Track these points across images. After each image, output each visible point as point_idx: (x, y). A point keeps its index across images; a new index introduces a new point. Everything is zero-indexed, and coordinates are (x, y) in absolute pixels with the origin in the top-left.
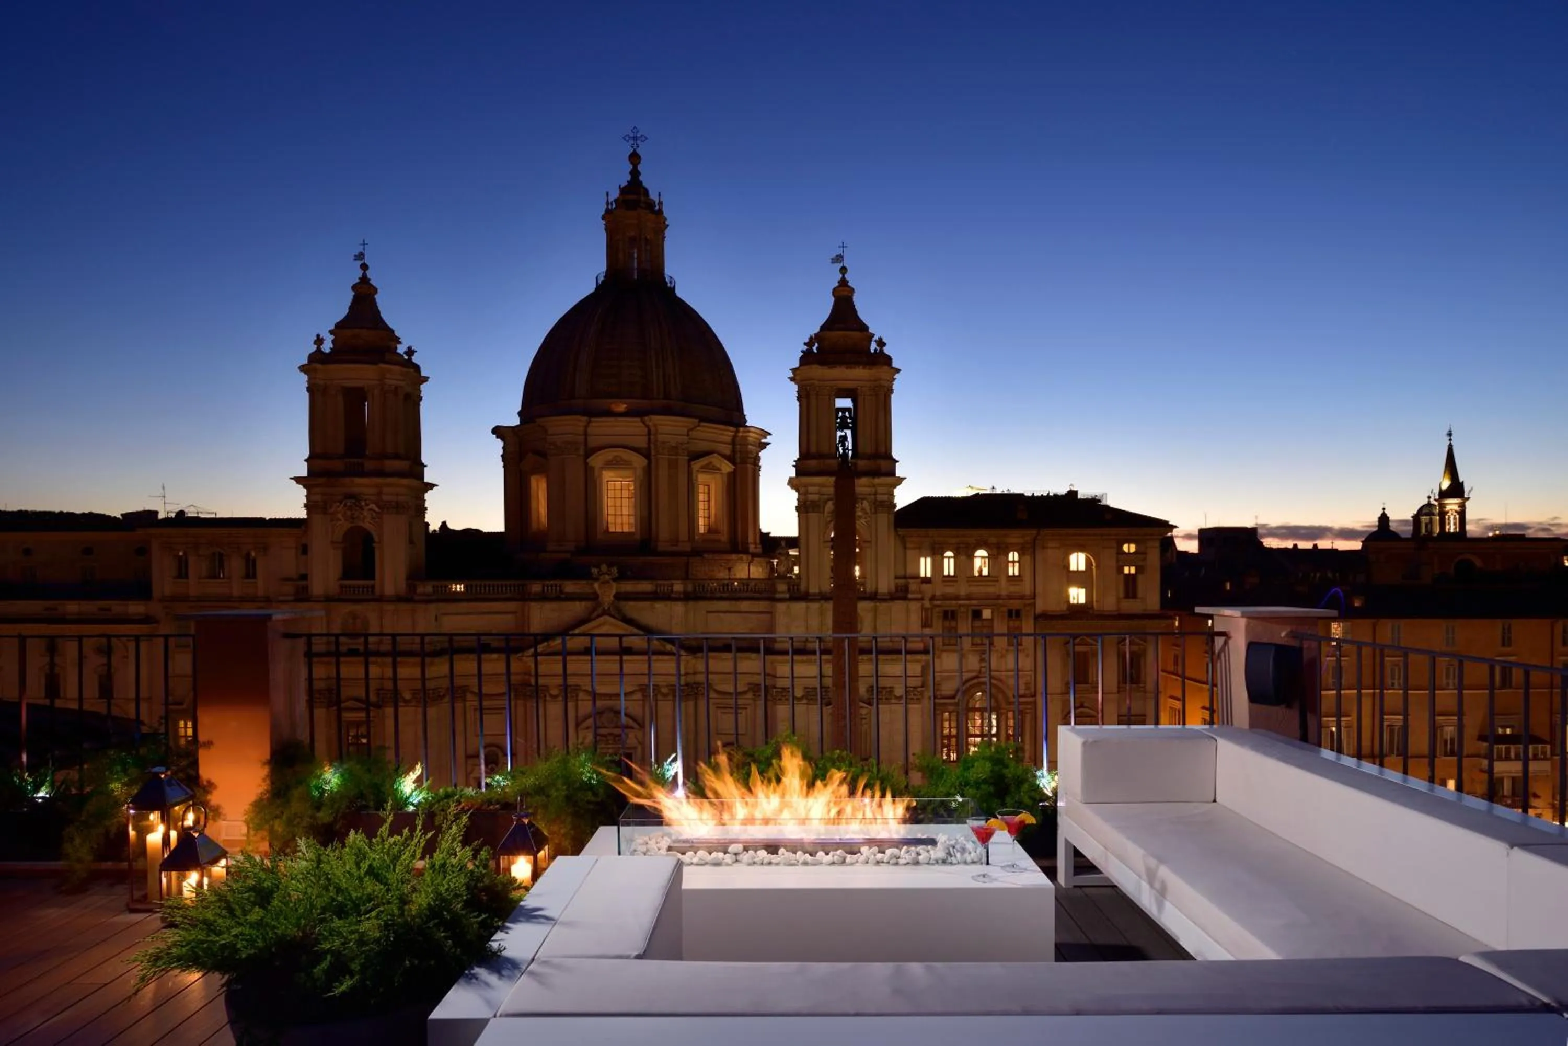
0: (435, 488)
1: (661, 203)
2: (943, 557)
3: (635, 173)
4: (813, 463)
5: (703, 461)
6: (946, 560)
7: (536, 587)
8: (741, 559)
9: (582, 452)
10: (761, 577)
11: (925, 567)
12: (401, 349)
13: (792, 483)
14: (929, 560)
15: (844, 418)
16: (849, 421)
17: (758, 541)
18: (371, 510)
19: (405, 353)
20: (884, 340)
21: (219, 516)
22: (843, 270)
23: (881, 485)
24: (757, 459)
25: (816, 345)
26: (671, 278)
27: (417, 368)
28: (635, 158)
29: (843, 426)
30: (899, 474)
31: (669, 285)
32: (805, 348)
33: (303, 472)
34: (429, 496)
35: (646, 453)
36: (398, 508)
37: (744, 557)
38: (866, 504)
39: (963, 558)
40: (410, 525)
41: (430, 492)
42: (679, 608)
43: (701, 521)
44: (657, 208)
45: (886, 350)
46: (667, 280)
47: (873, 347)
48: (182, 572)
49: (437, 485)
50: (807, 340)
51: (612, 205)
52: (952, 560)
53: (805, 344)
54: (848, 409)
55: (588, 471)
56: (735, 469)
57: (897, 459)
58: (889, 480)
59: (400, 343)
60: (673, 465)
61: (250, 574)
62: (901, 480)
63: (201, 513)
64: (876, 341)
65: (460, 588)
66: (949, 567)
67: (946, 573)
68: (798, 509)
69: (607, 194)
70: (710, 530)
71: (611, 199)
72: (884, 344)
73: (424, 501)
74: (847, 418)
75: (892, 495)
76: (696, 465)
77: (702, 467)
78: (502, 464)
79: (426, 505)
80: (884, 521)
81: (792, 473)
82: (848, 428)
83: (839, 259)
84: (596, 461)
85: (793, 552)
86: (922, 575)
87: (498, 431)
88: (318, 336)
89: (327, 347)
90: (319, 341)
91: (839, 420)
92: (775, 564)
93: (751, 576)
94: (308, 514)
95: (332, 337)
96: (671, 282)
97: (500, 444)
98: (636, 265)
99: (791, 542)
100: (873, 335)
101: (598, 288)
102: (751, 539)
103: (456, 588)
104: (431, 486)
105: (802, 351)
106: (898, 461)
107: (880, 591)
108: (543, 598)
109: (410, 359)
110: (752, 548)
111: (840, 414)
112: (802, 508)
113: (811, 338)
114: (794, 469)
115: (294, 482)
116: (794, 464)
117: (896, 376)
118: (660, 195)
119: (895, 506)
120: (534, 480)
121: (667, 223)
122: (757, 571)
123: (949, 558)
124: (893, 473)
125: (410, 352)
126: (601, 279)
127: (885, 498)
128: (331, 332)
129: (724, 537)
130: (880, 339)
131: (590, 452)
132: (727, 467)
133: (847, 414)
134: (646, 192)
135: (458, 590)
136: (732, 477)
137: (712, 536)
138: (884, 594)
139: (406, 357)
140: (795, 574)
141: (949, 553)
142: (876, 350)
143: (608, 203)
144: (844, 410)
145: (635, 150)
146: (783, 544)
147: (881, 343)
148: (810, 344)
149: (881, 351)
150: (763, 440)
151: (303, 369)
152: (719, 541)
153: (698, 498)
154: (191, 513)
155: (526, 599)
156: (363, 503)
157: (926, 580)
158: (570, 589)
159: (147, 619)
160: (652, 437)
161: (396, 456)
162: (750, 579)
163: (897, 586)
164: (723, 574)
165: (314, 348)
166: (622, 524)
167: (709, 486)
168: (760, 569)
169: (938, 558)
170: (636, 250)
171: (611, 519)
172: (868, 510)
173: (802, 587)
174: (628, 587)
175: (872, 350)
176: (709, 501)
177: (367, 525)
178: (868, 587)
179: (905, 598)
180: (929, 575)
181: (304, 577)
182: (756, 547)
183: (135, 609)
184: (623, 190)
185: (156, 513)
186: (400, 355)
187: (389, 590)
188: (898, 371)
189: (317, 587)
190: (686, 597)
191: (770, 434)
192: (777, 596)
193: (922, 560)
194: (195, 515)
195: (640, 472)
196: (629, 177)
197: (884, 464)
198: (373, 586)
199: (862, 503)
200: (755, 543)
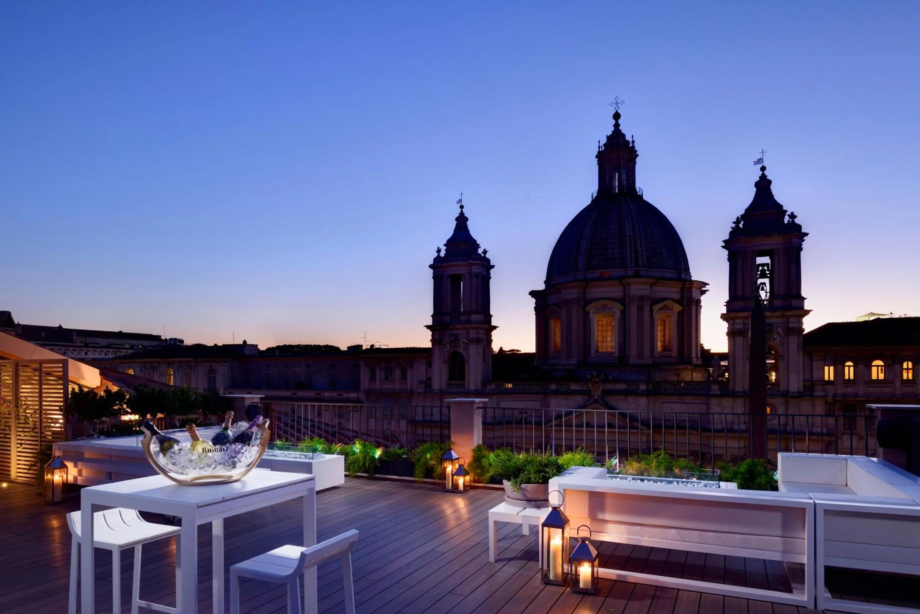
0: (497, 329)
1: (633, 142)
2: (844, 366)
3: (617, 125)
4: (740, 304)
5: (661, 305)
6: (846, 369)
7: (553, 387)
8: (686, 368)
9: (582, 304)
10: (702, 380)
11: (829, 373)
12: (480, 251)
13: (724, 317)
14: (832, 368)
15: (763, 271)
16: (767, 272)
17: (699, 356)
18: (464, 342)
19: (482, 253)
20: (795, 214)
21: (389, 347)
22: (763, 169)
23: (791, 316)
24: (699, 302)
25: (742, 222)
26: (640, 188)
27: (488, 261)
28: (617, 116)
29: (763, 275)
30: (806, 307)
31: (639, 193)
32: (734, 225)
33: (430, 323)
34: (494, 333)
35: (621, 301)
36: (478, 341)
37: (689, 367)
38: (780, 330)
39: (861, 367)
40: (484, 350)
41: (494, 331)
42: (643, 401)
43: (659, 344)
44: (631, 145)
45: (797, 221)
46: (638, 190)
47: (786, 219)
48: (373, 378)
49: (498, 327)
50: (735, 220)
51: (602, 147)
52: (852, 369)
53: (734, 223)
54: (767, 265)
55: (586, 314)
56: (682, 309)
57: (805, 297)
58: (799, 312)
59: (480, 247)
60: (640, 309)
61: (404, 378)
62: (807, 312)
63: (382, 345)
64: (789, 215)
65: (510, 386)
66: (849, 372)
67: (847, 377)
68: (728, 334)
69: (599, 142)
70: (665, 348)
71: (602, 144)
72: (795, 217)
73: (491, 336)
74: (765, 270)
75: (801, 323)
76: (656, 308)
77: (660, 309)
78: (534, 312)
79: (492, 339)
80: (794, 342)
81: (724, 311)
82: (766, 277)
83: (760, 161)
84: (591, 308)
85: (723, 363)
86: (826, 378)
87: (533, 294)
88: (438, 248)
89: (442, 254)
90: (439, 251)
91: (759, 273)
92: (711, 371)
93: (694, 379)
94: (432, 345)
95: (445, 248)
96: (640, 192)
97: (534, 300)
98: (617, 184)
99: (722, 356)
100: (786, 211)
101: (593, 201)
102: (694, 355)
103: (508, 386)
104: (495, 327)
105: (732, 228)
106: (806, 299)
107: (790, 390)
108: (557, 393)
109: (485, 256)
110: (694, 361)
111: (760, 268)
112: (731, 334)
113: (738, 218)
114: (725, 307)
115: (425, 328)
116: (726, 304)
117: (805, 238)
118: (633, 137)
119: (803, 330)
120: (552, 323)
121: (637, 153)
122: (698, 376)
123: (849, 366)
124: (802, 307)
125: (485, 252)
126: (595, 195)
127: (796, 325)
128: (445, 245)
129: (674, 353)
130: (792, 213)
131: (588, 302)
132: (678, 308)
133: (766, 268)
134: (624, 135)
135: (509, 387)
136: (680, 314)
137: (667, 353)
138: (795, 392)
139: (483, 255)
140: (726, 378)
141: (850, 363)
142: (789, 221)
143: (599, 148)
144: (763, 265)
145: (617, 111)
146: (716, 357)
147: (793, 216)
148: (737, 222)
149: (793, 221)
150: (703, 289)
151: (431, 266)
152: (671, 356)
153: (657, 328)
154: (377, 346)
155: (547, 393)
156: (459, 338)
157: (829, 382)
158: (574, 387)
159: (358, 401)
160: (627, 292)
161: (477, 312)
162: (692, 382)
163: (804, 386)
164: (673, 378)
165: (436, 255)
166: (607, 347)
167: (664, 321)
168: (700, 375)
169: (840, 367)
170: (617, 174)
171: (600, 344)
172: (782, 333)
173: (731, 387)
174: (611, 386)
175: (786, 221)
176: (664, 331)
177: (461, 351)
178: (782, 388)
179: (811, 396)
180: (832, 378)
181: (430, 379)
182: (697, 360)
183: (353, 395)
184: (609, 138)
185: (362, 346)
186: (480, 254)
187: (472, 387)
188: (806, 234)
189: (436, 386)
190: (648, 394)
191: (708, 284)
192: (711, 393)
193: (826, 368)
194: (379, 347)
195: (618, 315)
196: (613, 129)
197: (795, 303)
198: (464, 385)
199: (777, 329)
200: (697, 357)
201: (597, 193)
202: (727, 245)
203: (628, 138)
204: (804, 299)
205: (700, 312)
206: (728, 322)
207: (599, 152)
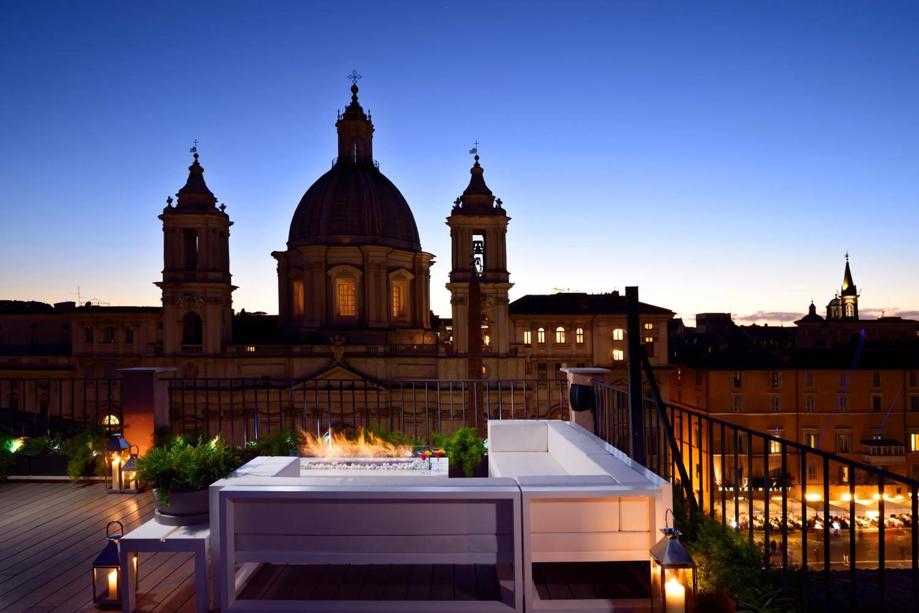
0: (238, 289)
1: (370, 116)
2: (538, 332)
3: (355, 98)
4: (460, 274)
5: (396, 273)
6: (539, 334)
7: (297, 349)
8: (419, 332)
9: (324, 267)
10: (431, 343)
11: (527, 337)
12: (218, 205)
13: (448, 286)
14: (529, 333)
15: (478, 247)
16: (481, 249)
17: (429, 321)
18: (200, 302)
19: (220, 207)
20: (501, 200)
21: (111, 305)
22: (477, 158)
23: (500, 288)
24: (428, 272)
25: (461, 203)
26: (376, 161)
27: (227, 217)
28: (355, 89)
29: (478, 252)
30: (511, 281)
31: (375, 166)
32: (455, 205)
33: (161, 280)
34: (234, 294)
35: (362, 268)
36: (216, 301)
37: (421, 331)
38: (492, 300)
39: (550, 332)
40: (223, 311)
41: (234, 291)
42: (381, 362)
43: (395, 309)
44: (368, 119)
45: (503, 206)
46: (374, 163)
47: (495, 204)
48: (89, 340)
49: (239, 287)
50: (456, 200)
51: (341, 117)
52: (543, 334)
53: (455, 202)
54: (481, 242)
55: (328, 278)
56: (414, 278)
57: (510, 272)
58: (505, 285)
59: (217, 201)
60: (378, 275)
61: (129, 339)
62: (512, 285)
64: (496, 201)
65: (252, 349)
66: (541, 337)
67: (540, 341)
68: (452, 302)
69: (339, 111)
70: (400, 314)
71: (341, 113)
72: (501, 203)
73: (231, 296)
74: (480, 247)
75: (507, 294)
76: (392, 275)
77: (395, 277)
78: (277, 274)
79: (232, 299)
80: (502, 310)
81: (448, 281)
82: (480, 253)
83: (474, 151)
84: (332, 272)
85: (448, 328)
86: (526, 342)
87: (275, 254)
88: (169, 197)
89: (174, 204)
90: (170, 201)
91: (475, 249)
92: (439, 335)
93: (425, 343)
94: (163, 304)
95: (178, 198)
97: (276, 262)
98: (355, 154)
99: (448, 322)
100: (494, 197)
101: (333, 168)
102: (424, 320)
103: (250, 349)
104: (235, 288)
105: (453, 207)
106: (510, 274)
107: (500, 352)
108: (301, 355)
109: (223, 211)
110: (425, 326)
111: (476, 245)
112: (454, 301)
113: (458, 199)
114: (449, 278)
115: (155, 285)
116: (449, 275)
117: (509, 222)
118: (369, 111)
119: (508, 301)
120: (296, 285)
121: (374, 128)
122: (428, 340)
123: (541, 332)
124: (507, 281)
125: (223, 207)
126: (335, 162)
127: (503, 295)
128: (177, 195)
129: (408, 319)
130: (499, 199)
131: (329, 267)
132: (410, 276)
133: (480, 245)
134: (361, 109)
135: (251, 350)
136: (413, 282)
137: (402, 318)
138: (503, 354)
139: (220, 210)
140: (451, 342)
141: (541, 329)
142: (497, 206)
143: (339, 116)
144: (478, 242)
145: (355, 84)
146: (443, 323)
147: (499, 202)
148: (457, 202)
149: (500, 206)
150: (431, 260)
151: (160, 217)
152: (405, 321)
153: (393, 295)
154: (94, 303)
155: (290, 355)
156: (195, 298)
157: (528, 346)
158: (317, 349)
159: (69, 367)
160: (365, 259)
161: (215, 270)
162: (424, 344)
163: (510, 349)
164: (407, 341)
165: (167, 205)
166: (348, 311)
167: (399, 288)
168: (430, 338)
169: (535, 332)
170: (355, 145)
171: (341, 308)
172: (493, 303)
173: (455, 349)
174: (351, 349)
175: (495, 206)
176: (399, 297)
177: (198, 311)
178: (494, 350)
179: (515, 356)
180: (529, 342)
181: (161, 342)
182: (428, 325)
183: (63, 361)
184: (347, 109)
185: (74, 303)
186: (217, 209)
187: (211, 350)
188: (510, 219)
189: (169, 348)
190: (386, 355)
191: (435, 256)
192: (439, 355)
193: (526, 333)
194: (97, 305)
195: (358, 279)
196: (351, 101)
197: (502, 275)
198: (201, 348)
199: (489, 299)
200: (427, 322)
201: (337, 161)
202: (450, 222)
203: (365, 112)
204: (509, 274)
205: (429, 281)
206: (451, 291)
207: (338, 121)
